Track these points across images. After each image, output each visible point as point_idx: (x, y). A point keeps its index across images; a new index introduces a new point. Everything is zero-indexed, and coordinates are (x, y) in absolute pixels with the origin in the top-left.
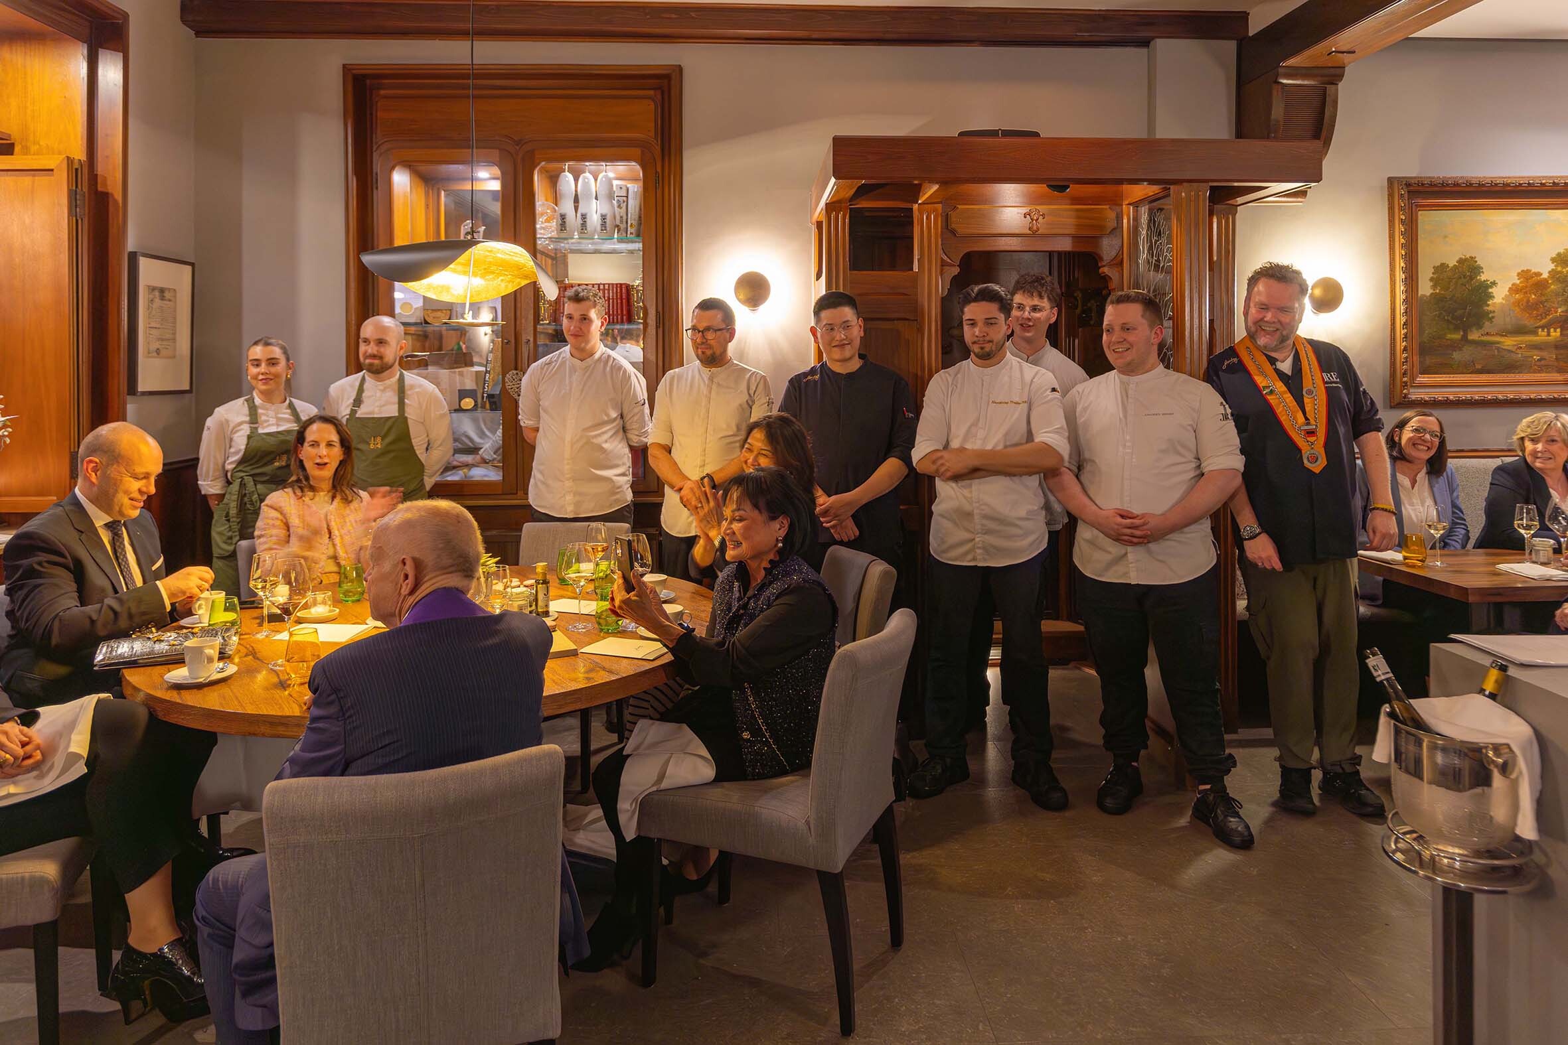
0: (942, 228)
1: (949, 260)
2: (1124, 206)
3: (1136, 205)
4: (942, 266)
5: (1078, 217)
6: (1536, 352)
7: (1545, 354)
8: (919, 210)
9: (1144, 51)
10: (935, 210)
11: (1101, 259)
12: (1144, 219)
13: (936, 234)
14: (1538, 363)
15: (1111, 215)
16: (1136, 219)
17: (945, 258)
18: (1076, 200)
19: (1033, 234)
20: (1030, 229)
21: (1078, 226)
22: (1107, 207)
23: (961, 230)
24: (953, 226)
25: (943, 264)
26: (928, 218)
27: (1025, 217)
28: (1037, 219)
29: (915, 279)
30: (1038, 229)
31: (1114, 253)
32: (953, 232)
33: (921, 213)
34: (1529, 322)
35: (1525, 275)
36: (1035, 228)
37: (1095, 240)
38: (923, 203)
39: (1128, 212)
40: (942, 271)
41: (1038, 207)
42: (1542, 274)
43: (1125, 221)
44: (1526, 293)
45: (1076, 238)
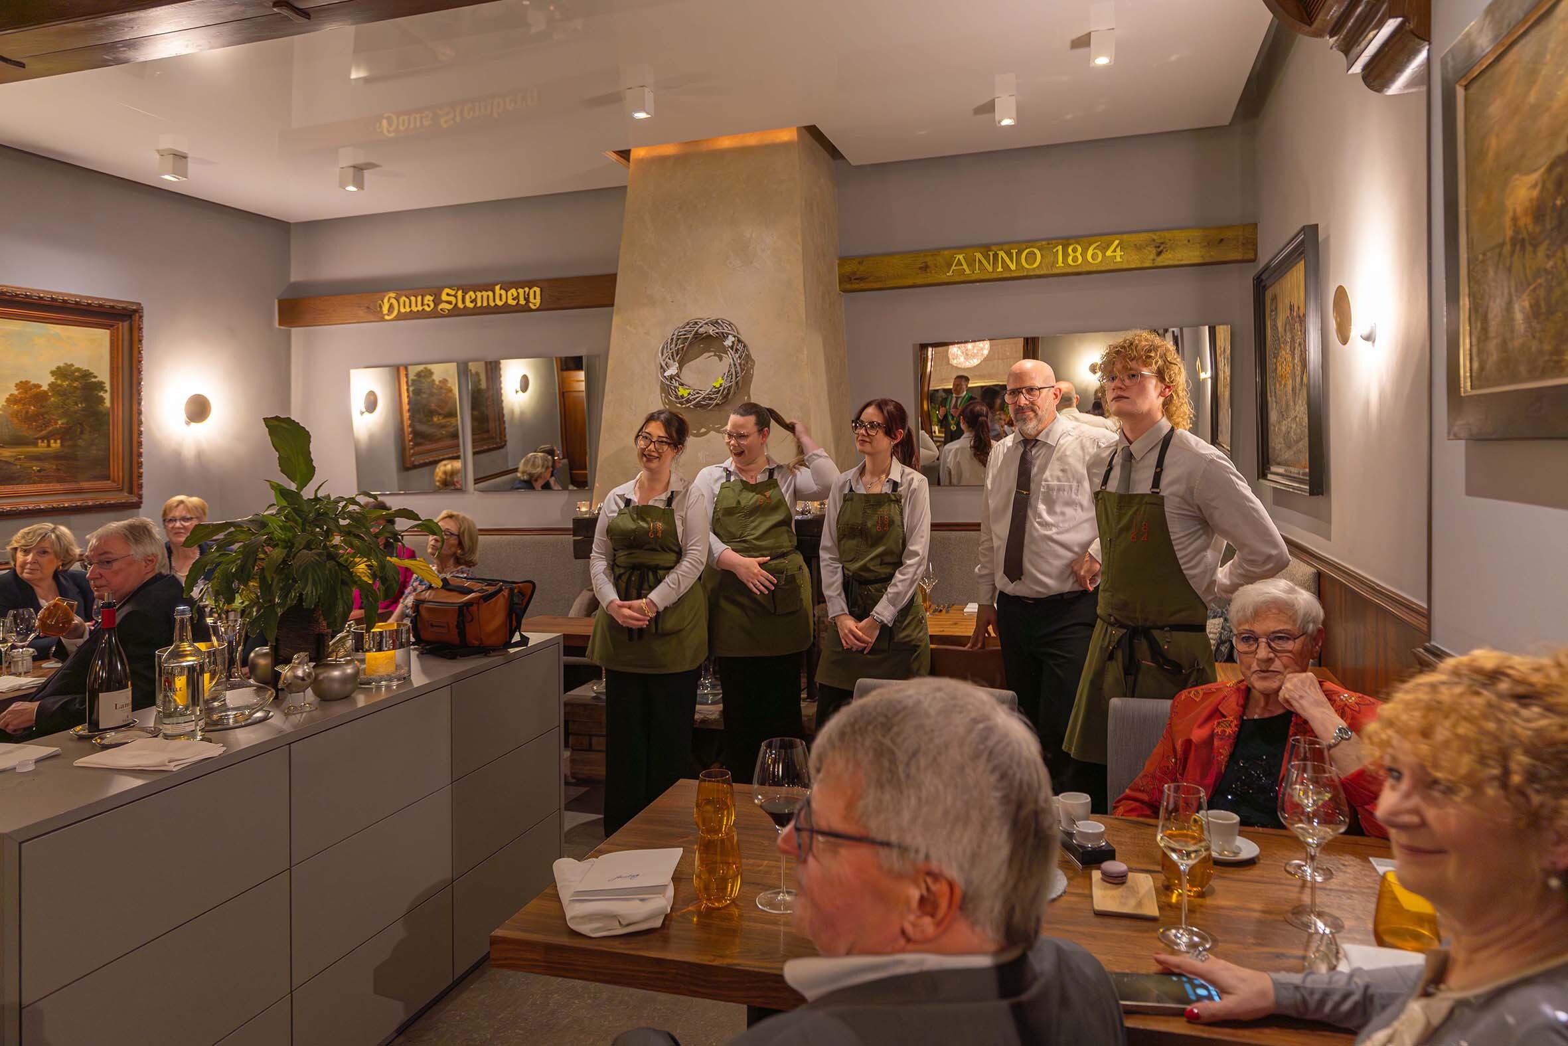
6: (35, 463)
7: (46, 465)
14: (38, 474)
34: (29, 434)
35: (24, 386)
42: (41, 387)
44: (24, 404)
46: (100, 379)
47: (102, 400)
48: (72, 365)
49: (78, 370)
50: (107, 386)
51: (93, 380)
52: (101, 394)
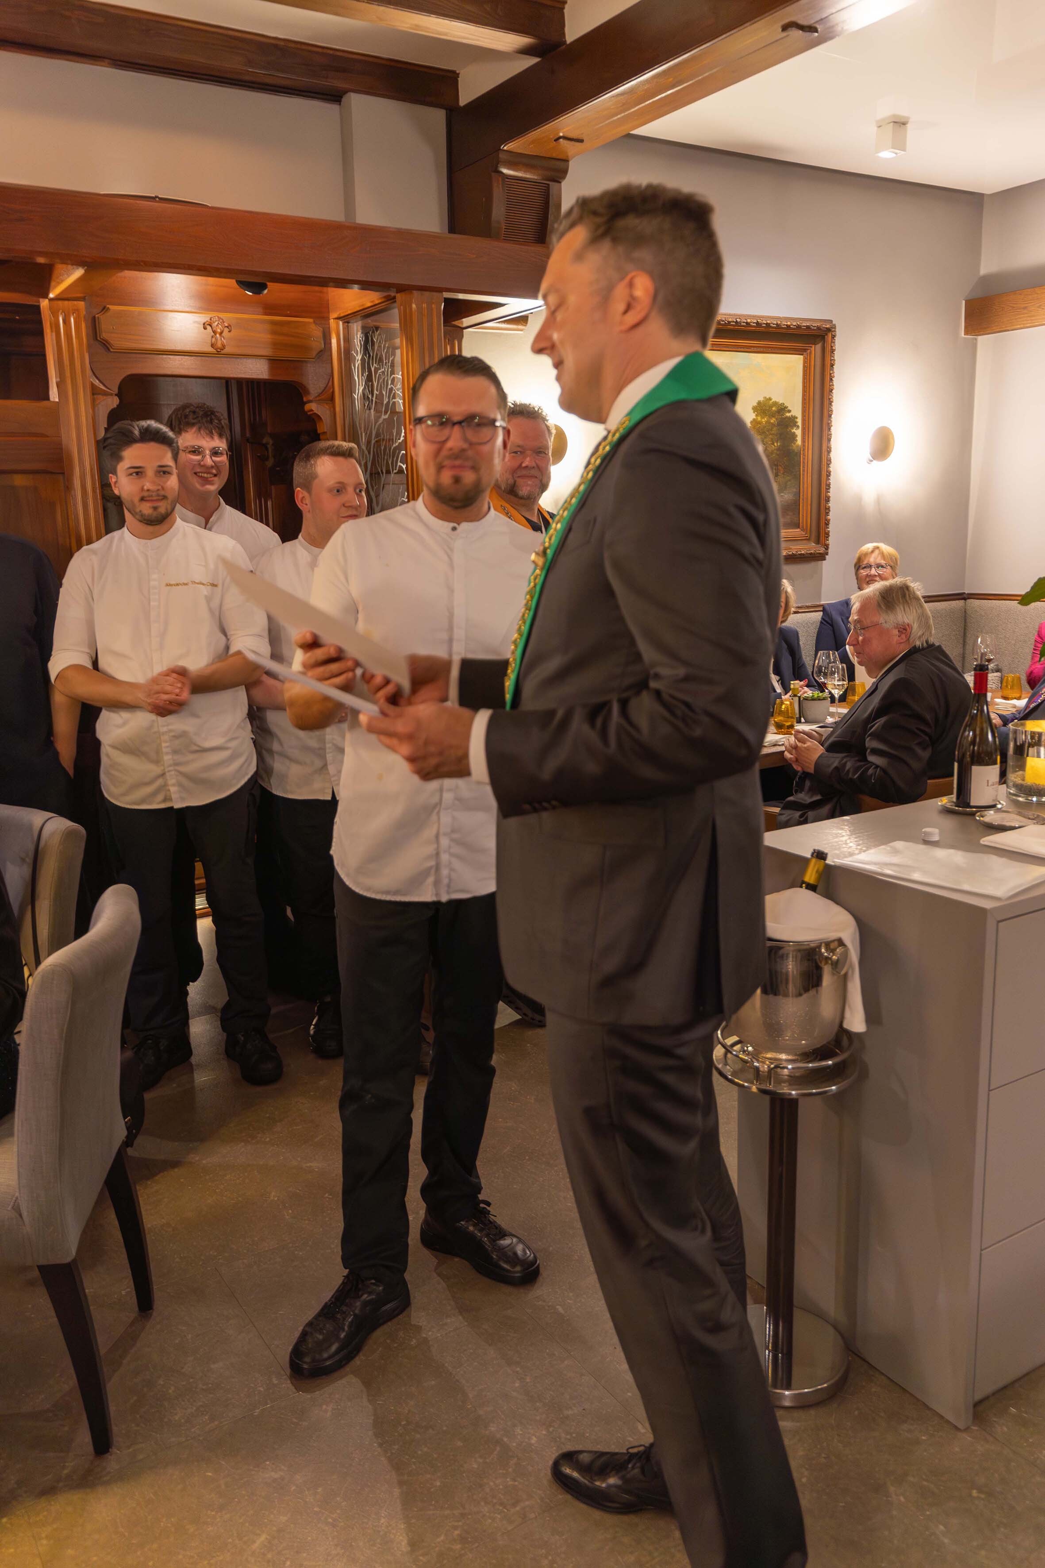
0: (88, 340)
1: (103, 388)
2: (332, 321)
3: (347, 319)
4: (93, 394)
5: (274, 333)
8: (51, 308)
9: (335, 107)
10: (76, 311)
11: (307, 392)
12: (358, 338)
13: (80, 344)
15: (316, 331)
16: (348, 339)
17: (97, 383)
18: (270, 309)
19: (218, 352)
20: (212, 345)
21: (275, 345)
22: (311, 320)
23: (118, 342)
24: (104, 335)
25: (95, 391)
26: (66, 322)
27: (205, 328)
28: (221, 333)
29: (55, 412)
30: (224, 346)
31: (322, 385)
32: (106, 345)
33: (54, 313)
36: (219, 345)
37: (297, 364)
38: (57, 299)
39: (337, 328)
40: (93, 401)
41: (222, 315)
43: (334, 341)
45: (274, 362)
46: (793, 413)
47: (794, 436)
48: (770, 399)
49: (775, 403)
50: (800, 423)
51: (788, 415)
52: (794, 430)
